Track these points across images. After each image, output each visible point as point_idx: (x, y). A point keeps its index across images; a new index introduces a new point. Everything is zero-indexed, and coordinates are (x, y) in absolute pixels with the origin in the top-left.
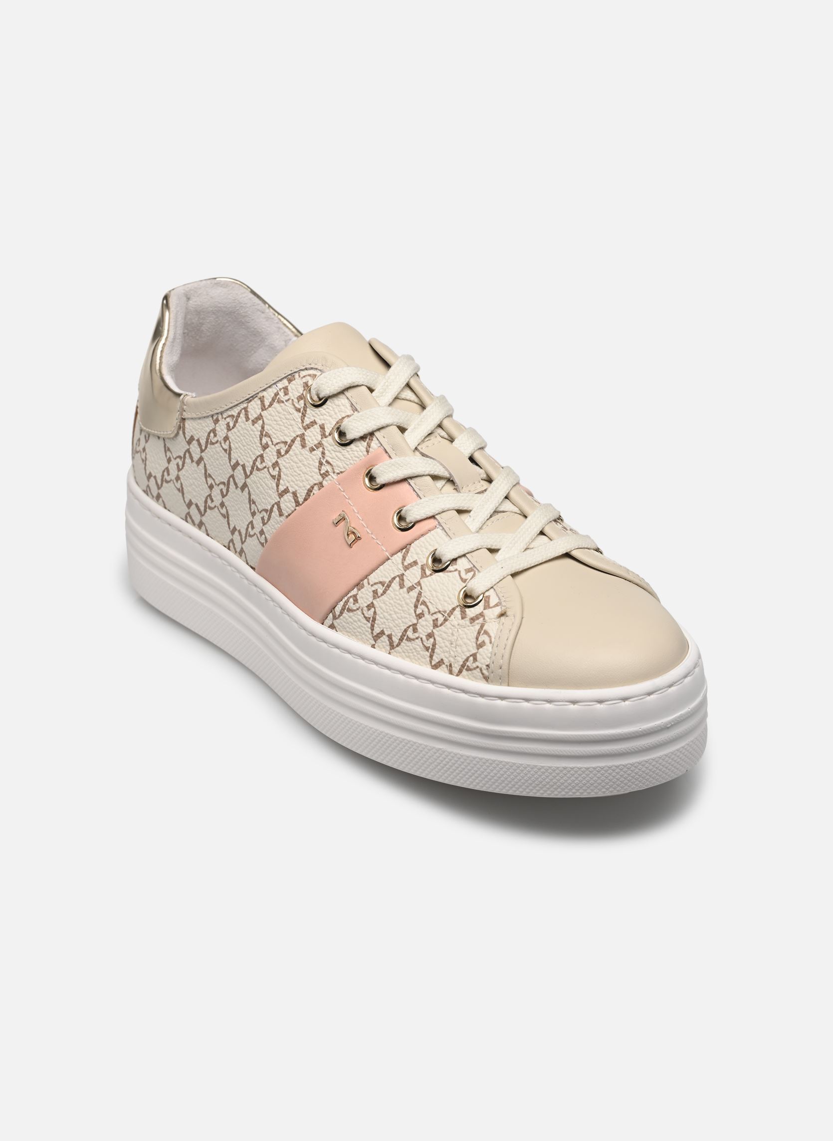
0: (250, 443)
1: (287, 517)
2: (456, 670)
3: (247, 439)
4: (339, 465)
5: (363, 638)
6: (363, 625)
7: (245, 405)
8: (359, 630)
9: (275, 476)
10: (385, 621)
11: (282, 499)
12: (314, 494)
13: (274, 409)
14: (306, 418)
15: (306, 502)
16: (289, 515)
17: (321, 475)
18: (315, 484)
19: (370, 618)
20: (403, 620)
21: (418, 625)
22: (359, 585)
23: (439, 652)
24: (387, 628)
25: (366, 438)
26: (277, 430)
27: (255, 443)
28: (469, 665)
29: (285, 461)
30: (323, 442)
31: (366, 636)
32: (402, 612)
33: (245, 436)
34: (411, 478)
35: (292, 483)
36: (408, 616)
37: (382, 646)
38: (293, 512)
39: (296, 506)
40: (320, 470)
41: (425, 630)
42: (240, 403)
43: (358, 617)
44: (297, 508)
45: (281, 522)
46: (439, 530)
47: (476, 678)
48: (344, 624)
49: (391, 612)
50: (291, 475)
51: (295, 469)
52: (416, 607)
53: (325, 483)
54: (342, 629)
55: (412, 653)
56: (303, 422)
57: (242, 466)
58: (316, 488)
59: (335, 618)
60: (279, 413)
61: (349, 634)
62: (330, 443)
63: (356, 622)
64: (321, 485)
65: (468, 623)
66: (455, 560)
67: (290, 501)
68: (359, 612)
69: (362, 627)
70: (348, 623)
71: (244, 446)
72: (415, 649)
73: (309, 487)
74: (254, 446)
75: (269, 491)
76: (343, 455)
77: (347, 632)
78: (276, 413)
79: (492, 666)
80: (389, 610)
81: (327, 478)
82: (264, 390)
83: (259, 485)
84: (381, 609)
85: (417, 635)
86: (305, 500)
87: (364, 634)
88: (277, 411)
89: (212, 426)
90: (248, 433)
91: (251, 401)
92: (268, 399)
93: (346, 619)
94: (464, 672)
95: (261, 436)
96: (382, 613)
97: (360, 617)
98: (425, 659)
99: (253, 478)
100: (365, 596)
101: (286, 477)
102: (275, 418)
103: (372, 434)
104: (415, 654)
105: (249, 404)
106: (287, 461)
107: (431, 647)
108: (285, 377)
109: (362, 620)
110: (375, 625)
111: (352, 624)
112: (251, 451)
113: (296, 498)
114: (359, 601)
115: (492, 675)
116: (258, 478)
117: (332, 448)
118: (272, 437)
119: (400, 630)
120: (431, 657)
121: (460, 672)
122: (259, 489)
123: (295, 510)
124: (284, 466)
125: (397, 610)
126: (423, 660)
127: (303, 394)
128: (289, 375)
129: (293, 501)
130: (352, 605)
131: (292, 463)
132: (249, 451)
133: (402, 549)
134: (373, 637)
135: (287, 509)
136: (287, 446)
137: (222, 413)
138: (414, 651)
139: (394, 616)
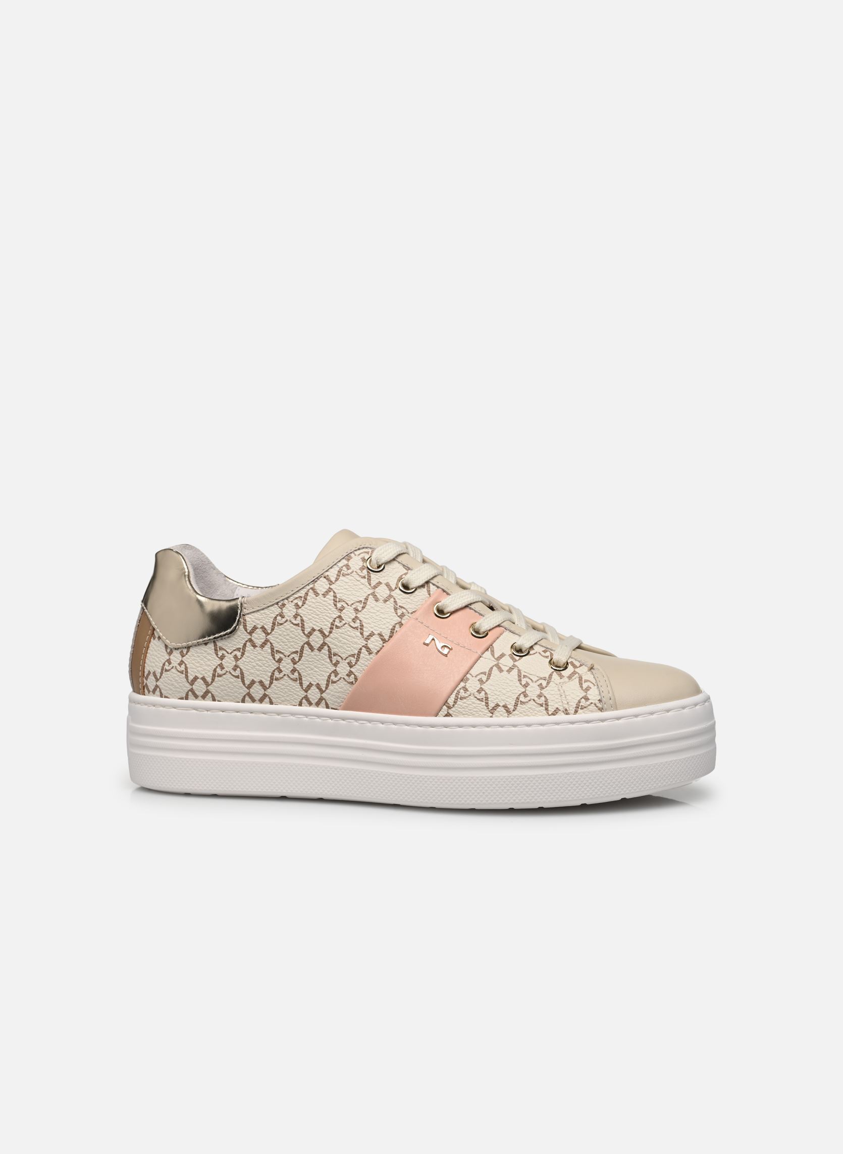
0: (325, 611)
1: (377, 653)
2: (572, 710)
3: (320, 609)
4: (410, 607)
5: (480, 714)
6: (478, 705)
7: (311, 586)
8: (475, 710)
9: (358, 627)
10: (497, 697)
11: (369, 641)
12: (396, 631)
13: (341, 582)
14: (372, 582)
15: (391, 639)
16: (378, 652)
17: (398, 616)
18: (396, 624)
19: (483, 699)
20: (513, 692)
21: (527, 692)
22: (464, 679)
23: (552, 704)
24: (500, 701)
25: (425, 585)
26: (350, 595)
27: (330, 609)
28: (583, 705)
29: (364, 614)
30: (392, 594)
31: (482, 712)
32: (509, 687)
33: (317, 608)
34: (471, 604)
35: (375, 628)
36: (516, 688)
37: (499, 715)
38: (381, 649)
39: (384, 643)
40: (397, 614)
41: (535, 694)
42: (306, 586)
43: (472, 700)
44: (384, 644)
45: (371, 658)
46: (507, 633)
47: (592, 711)
48: (459, 709)
49: (500, 690)
50: (372, 622)
51: (375, 618)
52: (520, 680)
53: (403, 622)
54: (458, 714)
55: (529, 711)
56: (370, 585)
57: (319, 630)
58: (397, 626)
59: (449, 708)
60: (346, 583)
61: (466, 716)
62: (397, 594)
63: (471, 705)
64: (401, 624)
65: (567, 680)
66: (531, 647)
67: (377, 641)
68: (472, 697)
69: (477, 706)
70: (463, 708)
71: (318, 615)
72: (530, 708)
73: (391, 627)
74: (330, 612)
75: (354, 640)
76: (411, 600)
77: (463, 714)
78: (345, 583)
79: (604, 700)
80: (497, 689)
81: (404, 618)
82: (327, 571)
83: (341, 639)
84: (490, 689)
85: (528, 698)
86: (391, 637)
87: (480, 711)
88: (345, 582)
89: (279, 610)
90: (321, 605)
91: (316, 581)
92: (333, 576)
93: (461, 706)
94: (580, 711)
95: (335, 603)
96: (492, 692)
97: (474, 701)
98: (542, 712)
99: (333, 636)
100: (473, 685)
101: (369, 625)
102: (345, 587)
103: (427, 582)
104: (531, 711)
105: (315, 584)
106: (366, 614)
107: (544, 703)
108: (343, 558)
109: (476, 702)
110: (489, 702)
111: (467, 707)
112: (327, 616)
113: (382, 637)
114: (469, 689)
115: (605, 705)
116: (339, 634)
117: (401, 596)
118: (345, 601)
119: (513, 699)
120: (547, 709)
121: (576, 712)
122: (342, 642)
123: (383, 646)
124: (364, 618)
125: (503, 687)
126: (541, 714)
127: (363, 566)
128: (346, 556)
129: (380, 640)
130: (463, 694)
131: (371, 614)
132: (325, 617)
133: (488, 649)
134: (489, 711)
135: (376, 647)
136: (362, 604)
137: (287, 599)
138: (529, 709)
139: (504, 692)
